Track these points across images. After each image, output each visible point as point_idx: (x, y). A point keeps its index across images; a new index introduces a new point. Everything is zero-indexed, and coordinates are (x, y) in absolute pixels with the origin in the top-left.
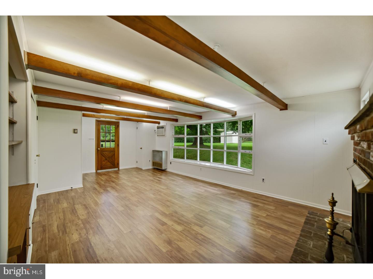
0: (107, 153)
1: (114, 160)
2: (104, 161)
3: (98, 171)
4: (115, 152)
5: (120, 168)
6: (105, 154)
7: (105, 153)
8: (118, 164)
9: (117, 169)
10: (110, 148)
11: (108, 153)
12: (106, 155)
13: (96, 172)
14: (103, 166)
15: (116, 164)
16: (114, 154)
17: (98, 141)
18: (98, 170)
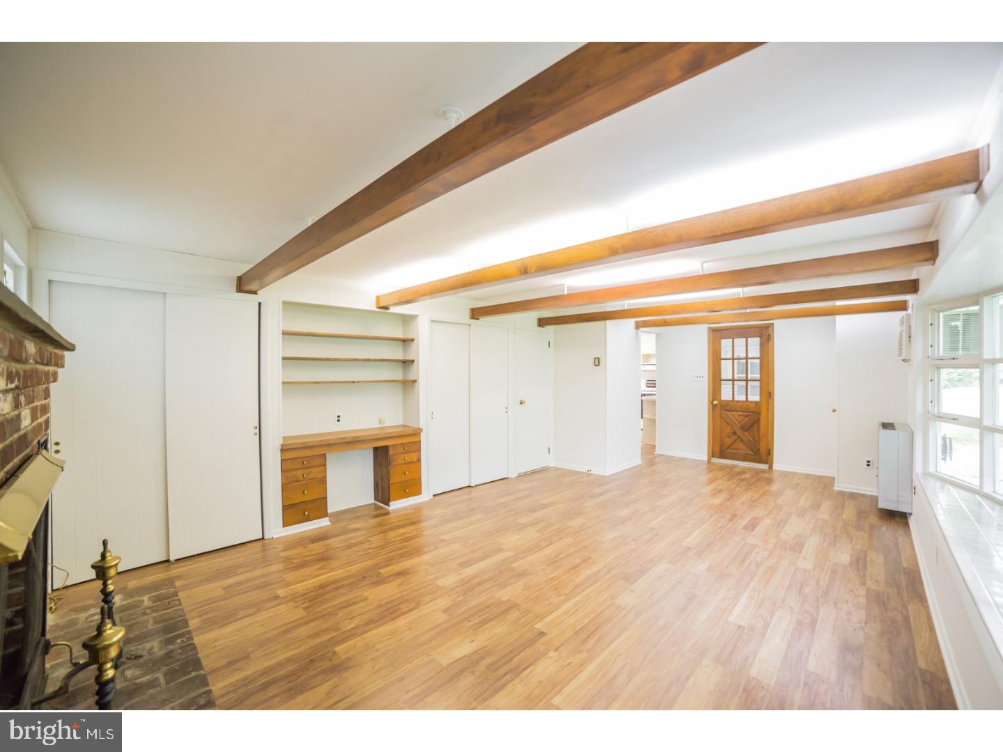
0: (736, 416)
1: (757, 439)
2: (730, 437)
3: (713, 459)
4: (759, 414)
5: (776, 466)
6: (732, 418)
7: (732, 414)
8: (769, 452)
9: (764, 467)
10: (748, 403)
11: (739, 415)
12: (735, 421)
13: (709, 462)
14: (727, 448)
15: (763, 451)
16: (758, 420)
17: (716, 380)
18: (713, 456)
